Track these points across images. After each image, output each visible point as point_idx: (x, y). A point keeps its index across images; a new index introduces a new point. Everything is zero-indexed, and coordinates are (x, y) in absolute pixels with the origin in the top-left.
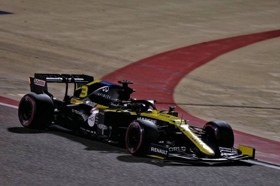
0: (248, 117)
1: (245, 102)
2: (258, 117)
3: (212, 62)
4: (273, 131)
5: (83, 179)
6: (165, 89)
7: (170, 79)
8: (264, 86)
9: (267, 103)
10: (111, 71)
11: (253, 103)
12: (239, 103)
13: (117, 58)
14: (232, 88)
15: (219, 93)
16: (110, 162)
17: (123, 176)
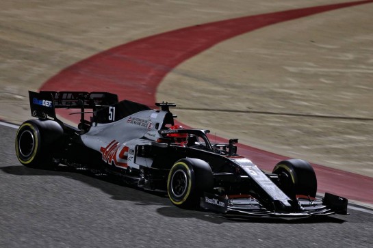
0: (254, 125)
1: (252, 106)
2: (268, 126)
3: (208, 52)
4: (289, 145)
5: (34, 207)
6: (145, 87)
7: (151, 74)
8: (276, 85)
9: (280, 107)
10: (72, 62)
11: (262, 107)
12: (243, 107)
13: (79, 46)
14: (233, 87)
15: (216, 93)
16: (70, 185)
17: (87, 203)
